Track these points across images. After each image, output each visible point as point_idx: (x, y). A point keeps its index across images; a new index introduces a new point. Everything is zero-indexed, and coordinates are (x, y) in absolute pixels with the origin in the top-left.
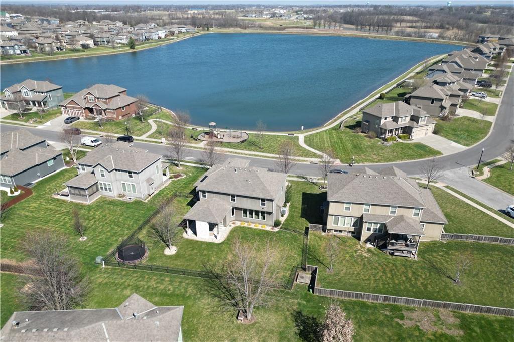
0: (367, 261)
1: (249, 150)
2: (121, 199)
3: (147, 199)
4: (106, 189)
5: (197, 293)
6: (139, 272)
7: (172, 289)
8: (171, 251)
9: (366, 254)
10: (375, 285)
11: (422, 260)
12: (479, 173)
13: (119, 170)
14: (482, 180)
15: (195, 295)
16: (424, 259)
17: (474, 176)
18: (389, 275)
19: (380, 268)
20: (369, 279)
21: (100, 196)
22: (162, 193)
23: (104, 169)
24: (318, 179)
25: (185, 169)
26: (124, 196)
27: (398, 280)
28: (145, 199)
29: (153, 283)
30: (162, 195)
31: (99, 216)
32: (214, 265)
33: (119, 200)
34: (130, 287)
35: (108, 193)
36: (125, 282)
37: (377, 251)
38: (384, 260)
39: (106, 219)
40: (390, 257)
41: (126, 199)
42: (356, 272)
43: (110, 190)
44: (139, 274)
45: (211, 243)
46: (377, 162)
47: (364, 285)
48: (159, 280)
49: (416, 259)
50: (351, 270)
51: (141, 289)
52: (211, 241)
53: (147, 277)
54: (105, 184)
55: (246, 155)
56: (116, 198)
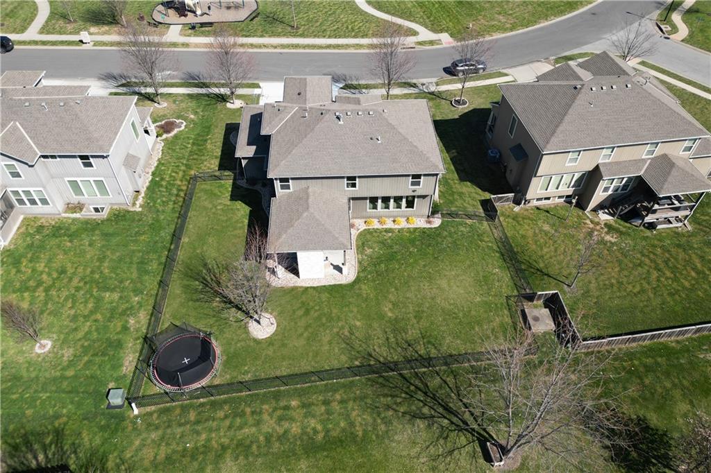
0: (618, 250)
1: (274, 34)
2: (77, 215)
3: (138, 203)
4: (33, 202)
5: (375, 420)
6: (225, 402)
7: (319, 427)
8: (264, 328)
9: (608, 238)
10: (659, 300)
11: (698, 227)
12: (670, 29)
13: (53, 157)
14: (682, 41)
15: (375, 426)
16: (699, 224)
17: (666, 36)
18: (668, 274)
19: (647, 261)
20: (643, 291)
21: (22, 217)
22: (162, 179)
23: (14, 163)
24: (437, 84)
25: (174, 106)
26: (79, 207)
27: (685, 278)
28: (134, 204)
29: (270, 424)
30: (164, 183)
31: (49, 274)
32: (368, 338)
33: (74, 220)
34: (230, 451)
35: (39, 209)
36: (209, 440)
37: (622, 226)
38: (644, 243)
39: (70, 279)
40: (648, 233)
41: (88, 213)
42: (613, 281)
43: (44, 202)
44: (226, 407)
45: (335, 285)
46: (511, 30)
47: (641, 305)
48: (279, 413)
49: (690, 228)
50: (602, 277)
51: (254, 447)
52: (333, 283)
53: (248, 410)
54: (27, 193)
55: (275, 47)
56: (64, 215)
